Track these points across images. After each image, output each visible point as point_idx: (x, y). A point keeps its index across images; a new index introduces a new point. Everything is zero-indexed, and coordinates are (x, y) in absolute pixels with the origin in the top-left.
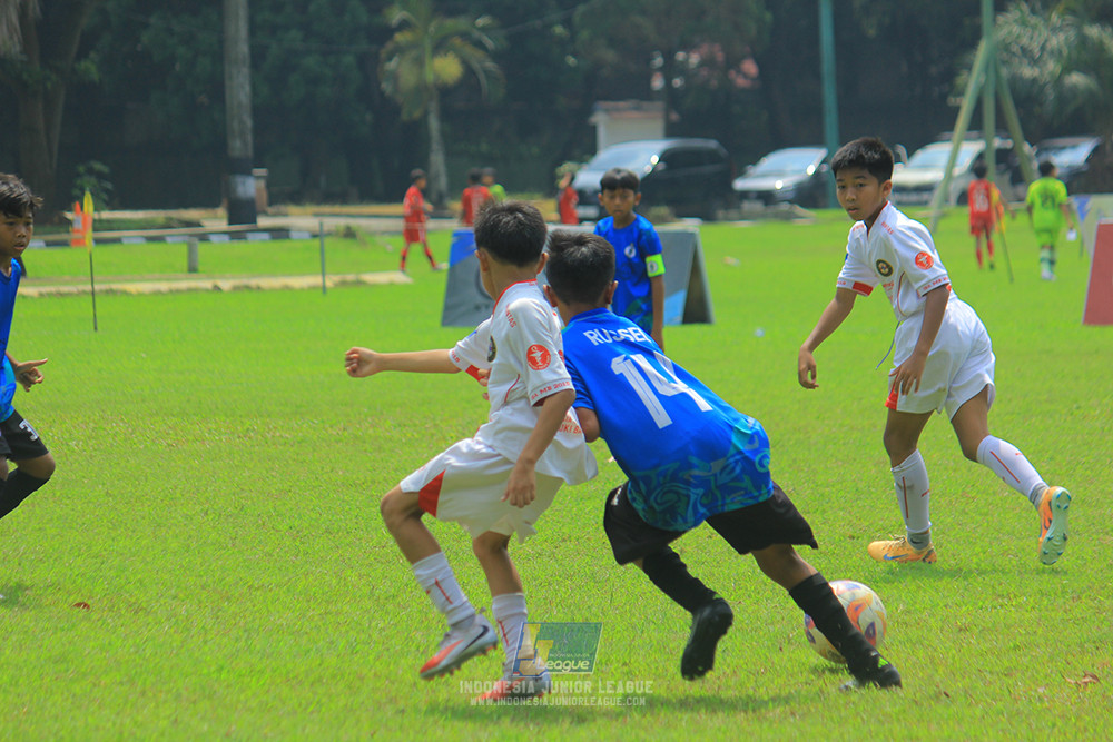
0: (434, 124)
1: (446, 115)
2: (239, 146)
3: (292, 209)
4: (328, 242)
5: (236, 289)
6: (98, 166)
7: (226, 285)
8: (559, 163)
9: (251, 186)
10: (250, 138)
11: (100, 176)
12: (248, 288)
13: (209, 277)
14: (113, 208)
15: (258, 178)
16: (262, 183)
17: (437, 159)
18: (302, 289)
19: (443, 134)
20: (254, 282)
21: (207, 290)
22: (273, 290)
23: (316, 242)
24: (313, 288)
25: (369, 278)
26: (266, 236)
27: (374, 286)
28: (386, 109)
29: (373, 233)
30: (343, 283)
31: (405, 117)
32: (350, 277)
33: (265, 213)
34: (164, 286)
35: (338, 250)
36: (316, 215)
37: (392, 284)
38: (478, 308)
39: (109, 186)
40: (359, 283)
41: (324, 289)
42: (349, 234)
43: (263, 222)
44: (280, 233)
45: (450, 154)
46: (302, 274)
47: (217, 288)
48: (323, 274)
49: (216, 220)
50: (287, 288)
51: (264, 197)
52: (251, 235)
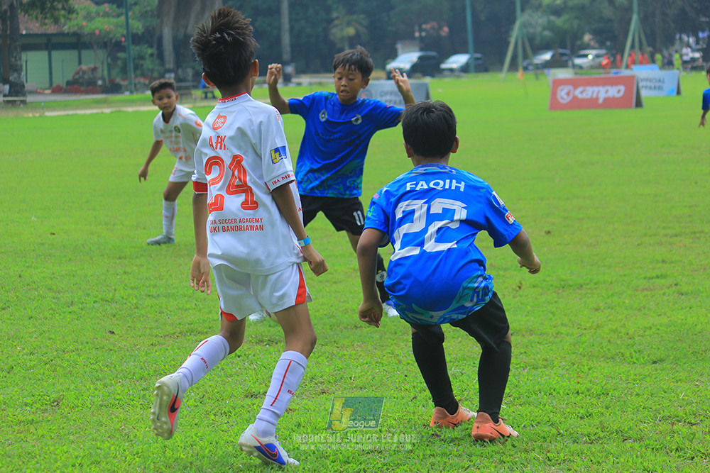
2: (286, 57)
3: (303, 76)
9: (290, 69)
10: (289, 54)
15: (292, 66)
16: (293, 69)
26: (294, 84)
33: (294, 77)
36: (311, 78)
43: (294, 80)
51: (294, 72)
52: (290, 84)
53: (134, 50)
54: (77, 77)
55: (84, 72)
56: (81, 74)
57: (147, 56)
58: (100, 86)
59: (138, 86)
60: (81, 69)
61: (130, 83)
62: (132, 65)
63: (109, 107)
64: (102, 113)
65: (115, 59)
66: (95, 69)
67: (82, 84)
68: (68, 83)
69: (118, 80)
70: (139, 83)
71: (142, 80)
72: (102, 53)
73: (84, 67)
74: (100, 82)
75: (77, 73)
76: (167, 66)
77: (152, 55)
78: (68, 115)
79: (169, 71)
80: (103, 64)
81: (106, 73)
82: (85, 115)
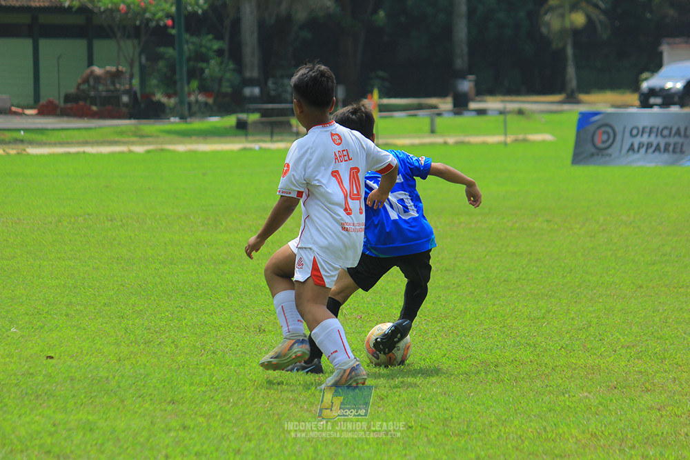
0: (570, 51)
1: (576, 46)
2: (460, 63)
3: (489, 98)
4: (509, 117)
5: (457, 143)
6: (381, 74)
7: (451, 140)
8: (641, 72)
9: (466, 85)
10: (466, 58)
11: (383, 79)
12: (463, 143)
13: (442, 135)
14: (389, 96)
15: (470, 81)
16: (472, 84)
17: (571, 71)
18: (493, 144)
19: (575, 56)
20: (467, 139)
21: (440, 144)
22: (476, 144)
23: (501, 117)
24: (499, 143)
25: (532, 137)
26: (474, 113)
27: (533, 142)
28: (543, 42)
29: (533, 112)
30: (516, 140)
31: (554, 46)
32: (521, 137)
33: (473, 100)
34: (416, 141)
35: (513, 121)
36: (503, 101)
37: (543, 142)
38: (592, 155)
39: (387, 84)
40: (525, 140)
41: (505, 144)
42: (520, 112)
43: (473, 105)
44: (481, 112)
45: (578, 68)
46: (494, 135)
47: (445, 143)
48: (506, 134)
49: (446, 104)
50: (484, 143)
51: (473, 92)
52: (465, 112)
53: (190, 44)
54: (85, 87)
55: (98, 79)
56: (92, 82)
57: (211, 54)
58: (126, 105)
59: (195, 108)
60: (92, 72)
61: (181, 102)
62: (185, 69)
63: (142, 144)
64: (130, 152)
65: (154, 58)
66: (117, 75)
67: (93, 101)
68: (68, 98)
69: (159, 97)
70: (197, 101)
71: (201, 98)
72: (130, 47)
73: (98, 70)
74: (125, 99)
75: (86, 81)
76: (248, 74)
77: (220, 53)
78: (69, 153)
79: (251, 82)
80: (131, 65)
81: (136, 82)
82: (100, 155)
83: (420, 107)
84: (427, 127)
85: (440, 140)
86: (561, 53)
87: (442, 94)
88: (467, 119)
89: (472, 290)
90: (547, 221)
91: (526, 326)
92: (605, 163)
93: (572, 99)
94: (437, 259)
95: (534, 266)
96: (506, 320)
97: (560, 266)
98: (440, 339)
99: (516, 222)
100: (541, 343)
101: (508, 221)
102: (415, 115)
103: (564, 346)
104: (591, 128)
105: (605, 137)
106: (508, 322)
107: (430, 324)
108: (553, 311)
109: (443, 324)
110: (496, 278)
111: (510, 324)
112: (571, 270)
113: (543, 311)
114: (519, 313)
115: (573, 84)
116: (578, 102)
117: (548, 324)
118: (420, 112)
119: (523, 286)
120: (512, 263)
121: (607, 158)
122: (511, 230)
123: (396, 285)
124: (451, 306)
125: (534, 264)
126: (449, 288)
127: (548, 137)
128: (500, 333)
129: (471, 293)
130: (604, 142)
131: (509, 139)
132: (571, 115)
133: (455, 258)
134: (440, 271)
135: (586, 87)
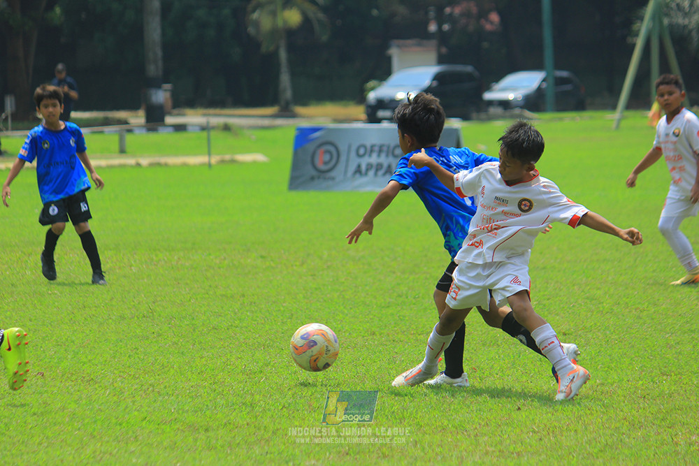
0: (283, 55)
1: (291, 49)
2: (153, 69)
3: (189, 111)
4: (213, 134)
5: (152, 165)
7: (144, 162)
8: (367, 80)
9: (161, 96)
10: (160, 63)
12: (159, 164)
13: (133, 156)
15: (166, 90)
16: (168, 95)
17: (285, 79)
18: (195, 166)
19: (290, 62)
20: (163, 160)
21: (131, 166)
22: (175, 166)
23: (204, 134)
24: (203, 165)
25: (240, 157)
26: (171, 129)
27: (243, 163)
28: (251, 45)
29: (242, 128)
30: (222, 162)
31: (264, 49)
32: (227, 157)
33: (170, 114)
34: (103, 163)
35: (219, 138)
36: (204, 115)
37: (255, 162)
38: (312, 178)
40: (233, 161)
41: (210, 165)
42: (227, 128)
43: (169, 120)
44: (180, 128)
45: (293, 75)
46: (196, 155)
47: (138, 165)
48: (209, 154)
49: (137, 118)
50: (185, 165)
51: (169, 104)
52: (160, 128)
83: (107, 122)
84: (115, 145)
85: (132, 161)
86: (272, 57)
87: (133, 107)
88: (163, 137)
89: (176, 340)
90: (262, 257)
91: (240, 382)
92: (328, 189)
93: (286, 112)
94: (132, 303)
95: (247, 311)
96: (217, 375)
97: (280, 310)
98: (138, 398)
99: (225, 259)
100: (259, 401)
101: (216, 257)
102: (101, 132)
103: (287, 405)
104: (310, 147)
105: (327, 157)
106: (219, 377)
107: (126, 381)
108: (272, 364)
109: (141, 381)
110: (203, 324)
111: (221, 380)
112: (292, 315)
113: (260, 364)
114: (231, 367)
115: (288, 94)
116: (294, 116)
117: (266, 379)
118: (107, 129)
119: (236, 335)
120: (222, 307)
121: (330, 183)
122: (219, 268)
123: (84, 334)
124: (151, 359)
125: (247, 308)
126: (147, 338)
127: (259, 157)
128: (209, 391)
129: (174, 343)
130: (326, 163)
131: (214, 160)
132: (286, 131)
133: (154, 303)
134: (136, 318)
135: (304, 98)
